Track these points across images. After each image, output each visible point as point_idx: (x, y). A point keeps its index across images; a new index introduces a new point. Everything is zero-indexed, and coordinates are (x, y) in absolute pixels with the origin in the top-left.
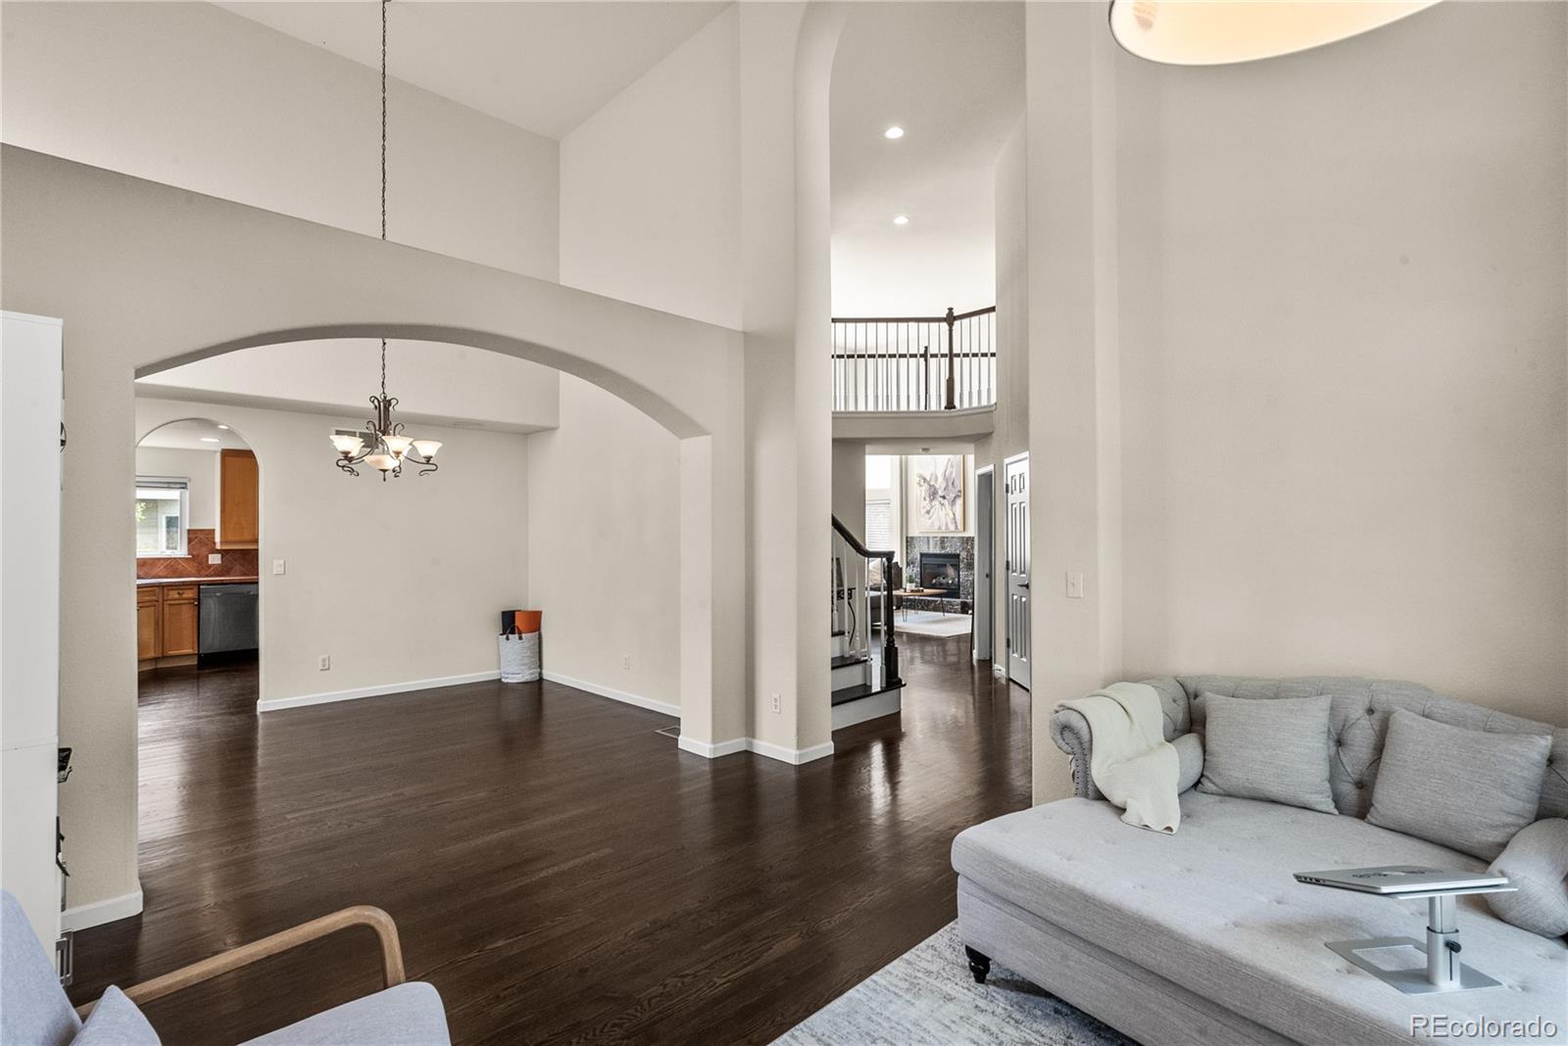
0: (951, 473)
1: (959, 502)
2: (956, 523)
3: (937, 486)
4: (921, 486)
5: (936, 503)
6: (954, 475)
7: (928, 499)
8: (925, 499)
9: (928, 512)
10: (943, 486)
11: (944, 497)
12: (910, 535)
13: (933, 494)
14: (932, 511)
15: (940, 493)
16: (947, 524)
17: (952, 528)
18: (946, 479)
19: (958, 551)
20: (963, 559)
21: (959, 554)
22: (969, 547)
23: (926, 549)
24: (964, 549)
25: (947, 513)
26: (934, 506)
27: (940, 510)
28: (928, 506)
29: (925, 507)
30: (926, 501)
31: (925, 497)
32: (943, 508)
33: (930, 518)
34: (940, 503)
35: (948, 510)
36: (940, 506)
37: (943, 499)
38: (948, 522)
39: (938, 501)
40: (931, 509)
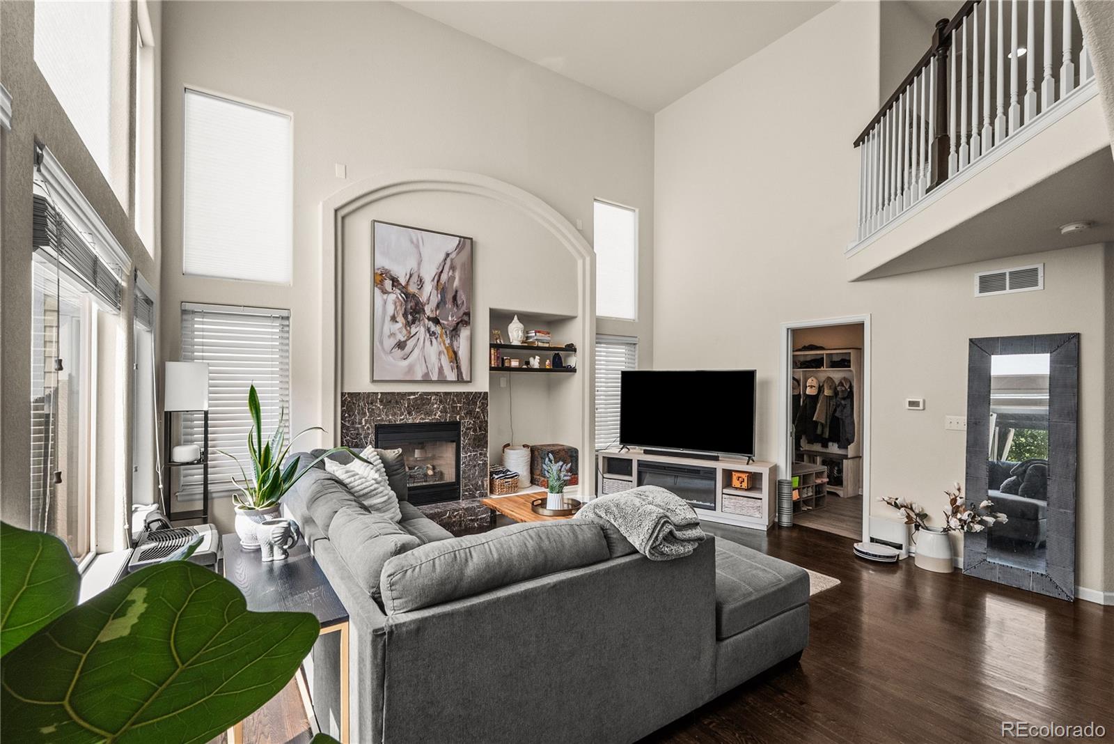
0: (451, 279)
1: (464, 333)
2: (458, 368)
3: (423, 299)
4: (384, 292)
5: (419, 330)
6: (456, 283)
7: (400, 319)
8: (394, 319)
9: (401, 345)
10: (435, 299)
11: (436, 321)
13: (413, 311)
14: (410, 344)
15: (428, 310)
16: (441, 369)
17: (451, 376)
18: (441, 288)
19: (458, 417)
20: (467, 429)
21: (460, 422)
22: (479, 407)
23: (387, 416)
24: (470, 413)
25: (441, 349)
26: (415, 335)
27: (428, 343)
28: (400, 332)
29: (392, 335)
30: (397, 322)
31: (394, 315)
32: (434, 340)
33: (405, 357)
34: (429, 330)
35: (444, 344)
36: (428, 335)
37: (433, 322)
38: (443, 365)
39: (424, 325)
40: (407, 340)
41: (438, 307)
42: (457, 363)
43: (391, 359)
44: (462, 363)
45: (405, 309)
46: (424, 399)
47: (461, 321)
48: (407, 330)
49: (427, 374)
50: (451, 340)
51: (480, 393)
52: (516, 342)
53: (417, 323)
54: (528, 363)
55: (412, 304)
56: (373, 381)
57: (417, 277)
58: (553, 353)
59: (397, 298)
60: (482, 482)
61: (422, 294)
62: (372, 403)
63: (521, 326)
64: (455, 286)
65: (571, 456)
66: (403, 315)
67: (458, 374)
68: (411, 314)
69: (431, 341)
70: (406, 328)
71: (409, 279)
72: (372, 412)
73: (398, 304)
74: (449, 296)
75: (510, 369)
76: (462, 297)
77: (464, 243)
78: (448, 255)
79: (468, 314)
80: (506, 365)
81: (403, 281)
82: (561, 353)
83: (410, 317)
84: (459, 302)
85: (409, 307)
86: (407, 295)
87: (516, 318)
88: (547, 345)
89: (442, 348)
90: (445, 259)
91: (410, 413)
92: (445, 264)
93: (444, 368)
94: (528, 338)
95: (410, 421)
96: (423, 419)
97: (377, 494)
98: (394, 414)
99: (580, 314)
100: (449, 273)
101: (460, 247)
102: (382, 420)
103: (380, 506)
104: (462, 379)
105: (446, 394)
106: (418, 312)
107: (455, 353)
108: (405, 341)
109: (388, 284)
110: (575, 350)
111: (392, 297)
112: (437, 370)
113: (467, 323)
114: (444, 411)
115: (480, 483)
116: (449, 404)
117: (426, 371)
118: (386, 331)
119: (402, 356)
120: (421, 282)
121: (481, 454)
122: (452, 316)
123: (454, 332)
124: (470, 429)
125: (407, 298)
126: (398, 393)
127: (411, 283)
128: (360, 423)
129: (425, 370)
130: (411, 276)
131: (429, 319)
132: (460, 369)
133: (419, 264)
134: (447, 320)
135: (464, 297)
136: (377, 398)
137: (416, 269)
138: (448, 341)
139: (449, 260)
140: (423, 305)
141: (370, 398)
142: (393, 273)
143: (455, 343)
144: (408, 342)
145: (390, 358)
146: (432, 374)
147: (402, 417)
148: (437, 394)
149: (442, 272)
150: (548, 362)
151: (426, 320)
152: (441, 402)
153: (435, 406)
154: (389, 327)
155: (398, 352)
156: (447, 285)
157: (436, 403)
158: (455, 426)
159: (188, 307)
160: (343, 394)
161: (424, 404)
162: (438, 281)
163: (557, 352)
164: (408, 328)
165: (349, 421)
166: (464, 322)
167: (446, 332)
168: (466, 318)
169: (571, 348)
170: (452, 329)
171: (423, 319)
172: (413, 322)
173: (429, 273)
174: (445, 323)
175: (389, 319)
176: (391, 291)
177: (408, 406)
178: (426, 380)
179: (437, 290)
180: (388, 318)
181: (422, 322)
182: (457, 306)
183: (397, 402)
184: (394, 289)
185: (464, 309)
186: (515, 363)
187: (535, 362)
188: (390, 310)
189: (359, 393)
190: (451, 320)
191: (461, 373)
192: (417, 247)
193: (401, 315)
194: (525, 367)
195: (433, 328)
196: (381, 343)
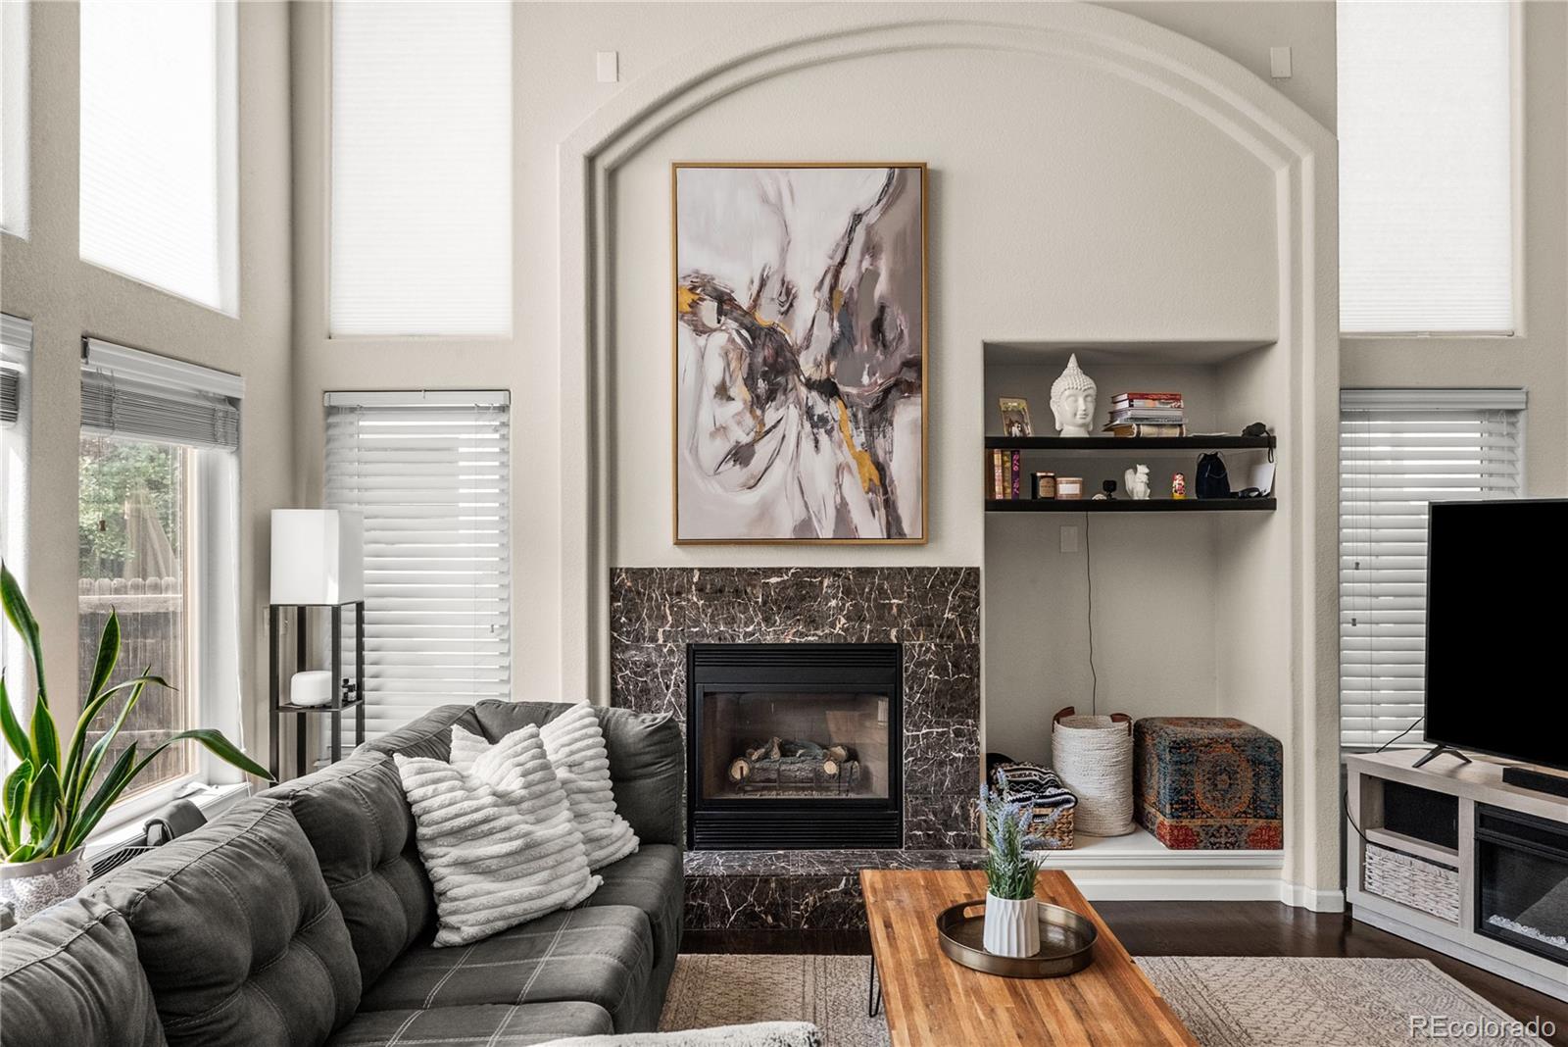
0: (869, 278)
2: (890, 505)
3: (795, 335)
4: (700, 330)
5: (786, 415)
7: (739, 391)
8: (723, 392)
9: (741, 455)
10: (824, 336)
11: (828, 389)
12: (623, 563)
14: (763, 450)
16: (842, 510)
17: (870, 526)
18: (840, 304)
19: (894, 633)
20: (919, 665)
21: (899, 645)
22: (953, 609)
23: (715, 624)
24: (926, 623)
25: (841, 459)
26: (774, 427)
27: (807, 445)
28: (739, 423)
29: (720, 430)
30: (730, 399)
31: (723, 382)
32: (823, 438)
33: (752, 482)
34: (809, 412)
35: (851, 446)
36: (807, 425)
37: (821, 393)
38: (848, 500)
39: (798, 402)
40: (755, 441)
41: (833, 352)
42: (886, 492)
43: (717, 487)
44: (898, 492)
45: (750, 366)
46: (804, 584)
47: (896, 384)
48: (755, 417)
49: (806, 524)
50: (870, 434)
51: (956, 571)
52: (1070, 430)
53: (780, 397)
54: (1110, 486)
55: (765, 352)
56: (679, 543)
57: (778, 286)
58: (1197, 454)
59: (732, 341)
60: (962, 807)
61: (790, 325)
62: (679, 594)
63: (1088, 382)
64: (877, 294)
65: (1255, 762)
66: (745, 380)
67: (888, 523)
68: (765, 376)
69: (817, 441)
70: (752, 412)
71: (759, 292)
72: (679, 613)
73: (731, 356)
74: (863, 323)
75: (1055, 505)
76: (898, 320)
77: (903, 180)
78: (857, 218)
79: (914, 364)
80: (1043, 492)
81: (743, 300)
82: (1223, 454)
83: (762, 385)
84: (890, 335)
85: (760, 360)
86: (754, 330)
87: (1073, 362)
88: (1175, 433)
89: (846, 456)
90: (852, 230)
91: (767, 620)
92: (850, 242)
93: (851, 506)
94: (1114, 414)
95: (770, 639)
96: (802, 635)
97: (491, 833)
98: (731, 621)
99: (1283, 334)
100: (861, 261)
101: (891, 194)
102: (703, 634)
103: (494, 864)
104: (901, 534)
105: (863, 572)
106: (783, 372)
107: (881, 468)
108: (751, 445)
109: (708, 310)
110: (1270, 443)
111: (719, 339)
112: (831, 512)
113: (911, 388)
114: (856, 616)
115: (957, 809)
116: (868, 600)
117: (804, 515)
118: (706, 421)
119: (742, 480)
120: (789, 296)
121: (958, 733)
122: (871, 374)
123: (876, 416)
124: (927, 664)
125: (753, 339)
126: (741, 571)
127: (763, 300)
128: (654, 639)
129: (800, 514)
130: (763, 283)
131: (810, 385)
132: (895, 510)
133: (784, 251)
134: (858, 384)
135: (902, 322)
136: (690, 582)
137: (775, 264)
138: (860, 438)
139: (860, 231)
140: (795, 352)
141: (674, 581)
142: (721, 283)
143: (880, 444)
144: (757, 447)
145: (714, 488)
146: (819, 521)
147: (750, 629)
148: (835, 573)
149: (842, 263)
150: (1178, 481)
151: (803, 391)
152: (847, 592)
153: (833, 603)
154: (712, 411)
155: (734, 473)
156: (855, 295)
157: (835, 597)
158: (888, 656)
159: (338, 400)
160: (613, 573)
161: (803, 599)
162: (833, 288)
163: (1210, 452)
164: (758, 412)
165: (628, 633)
166: (902, 387)
167: (855, 416)
168: (909, 376)
169: (1259, 439)
170: (870, 406)
171: (794, 388)
172: (771, 396)
173: (807, 271)
174: (853, 391)
175: (713, 392)
176: (713, 324)
177: (765, 603)
178: (804, 538)
179: (830, 309)
180: (709, 392)
181: (792, 396)
182: (884, 346)
183: (737, 592)
184: (723, 319)
185: (904, 351)
186: (1068, 488)
187: (1137, 483)
188: (715, 371)
189: (651, 570)
190: (870, 382)
191: (898, 520)
192: (778, 209)
193: (740, 382)
194: (1099, 497)
195: (820, 408)
196: (694, 450)
